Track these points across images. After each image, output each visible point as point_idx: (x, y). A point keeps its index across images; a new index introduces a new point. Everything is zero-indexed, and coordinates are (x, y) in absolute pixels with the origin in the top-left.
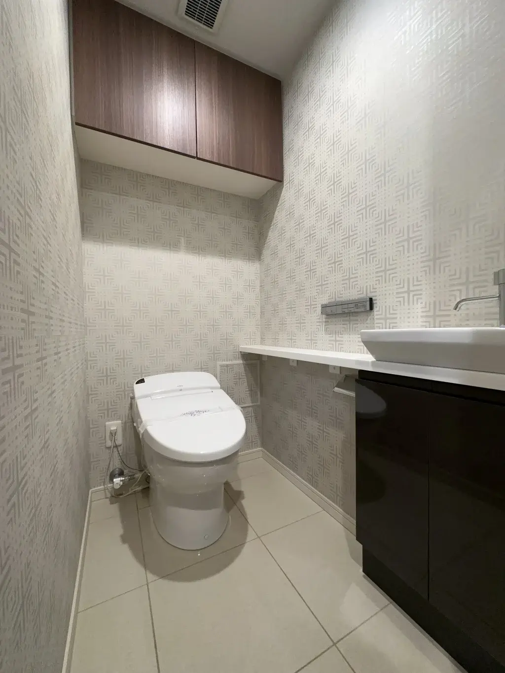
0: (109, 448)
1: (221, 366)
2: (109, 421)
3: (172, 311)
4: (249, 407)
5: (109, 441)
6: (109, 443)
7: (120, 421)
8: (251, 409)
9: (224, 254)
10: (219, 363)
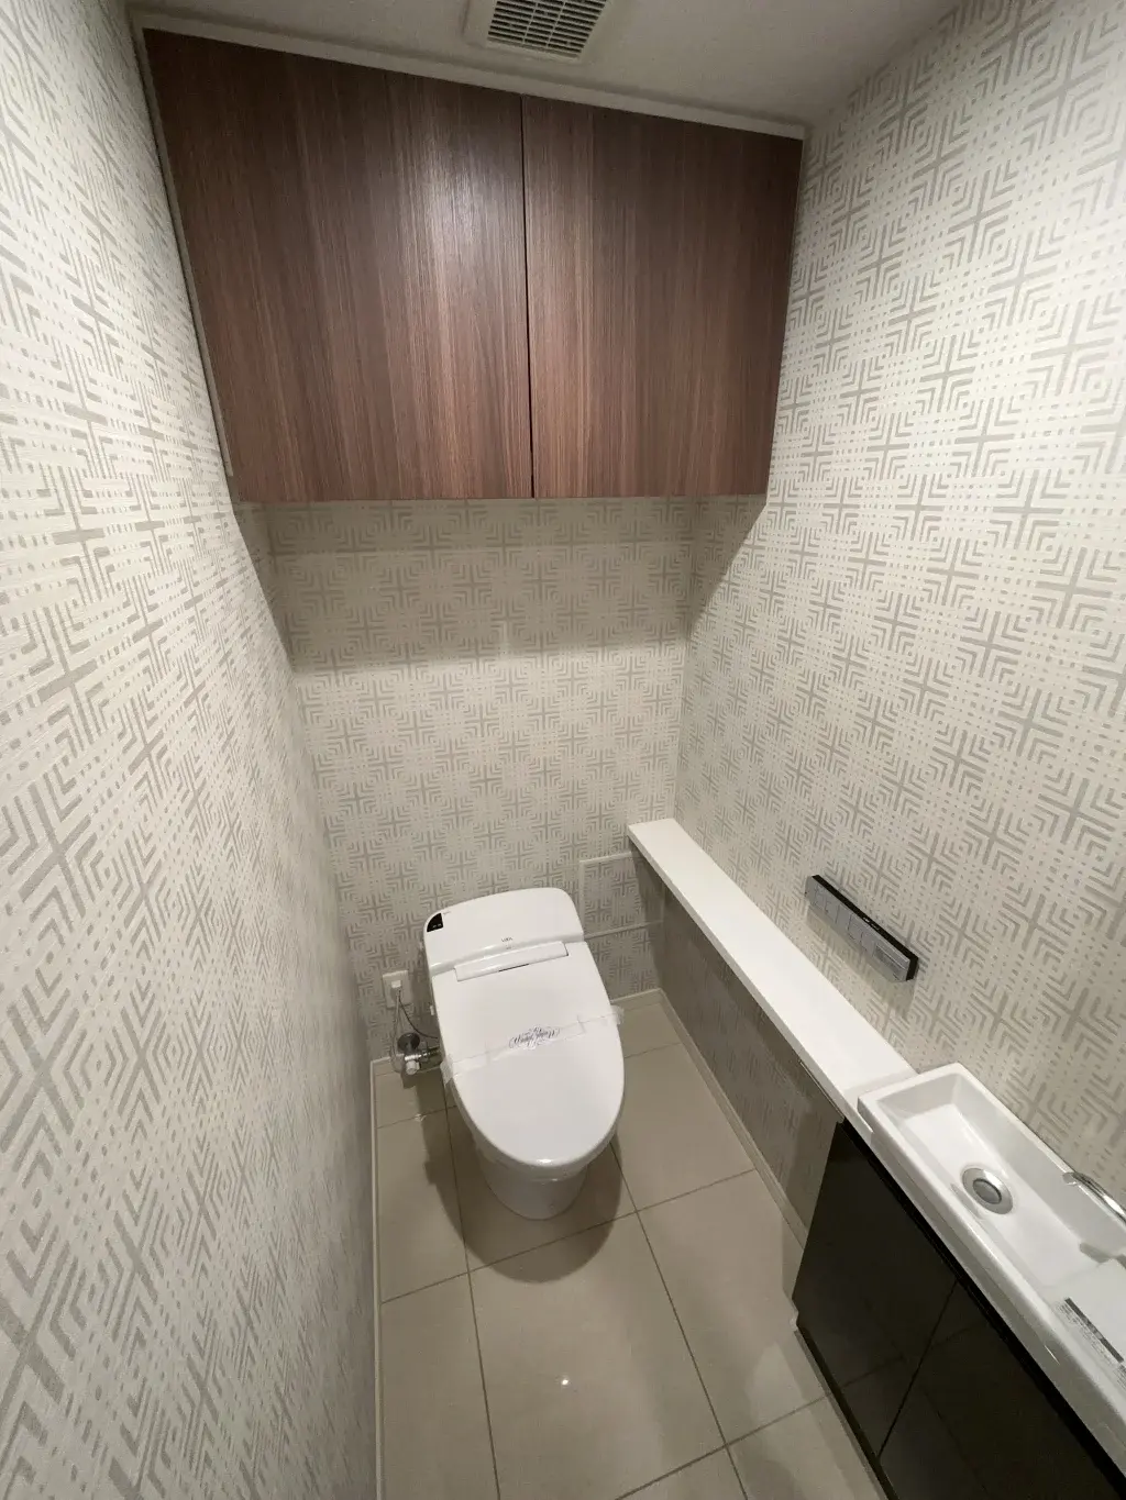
0: (392, 1009)
1: (588, 866)
2: (386, 972)
3: (486, 780)
4: (641, 928)
5: (392, 1002)
6: (391, 1003)
7: (406, 971)
8: (643, 930)
9: (603, 638)
10: (583, 861)
